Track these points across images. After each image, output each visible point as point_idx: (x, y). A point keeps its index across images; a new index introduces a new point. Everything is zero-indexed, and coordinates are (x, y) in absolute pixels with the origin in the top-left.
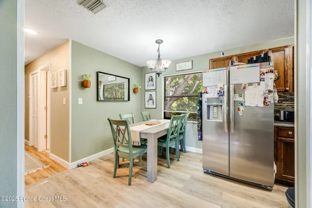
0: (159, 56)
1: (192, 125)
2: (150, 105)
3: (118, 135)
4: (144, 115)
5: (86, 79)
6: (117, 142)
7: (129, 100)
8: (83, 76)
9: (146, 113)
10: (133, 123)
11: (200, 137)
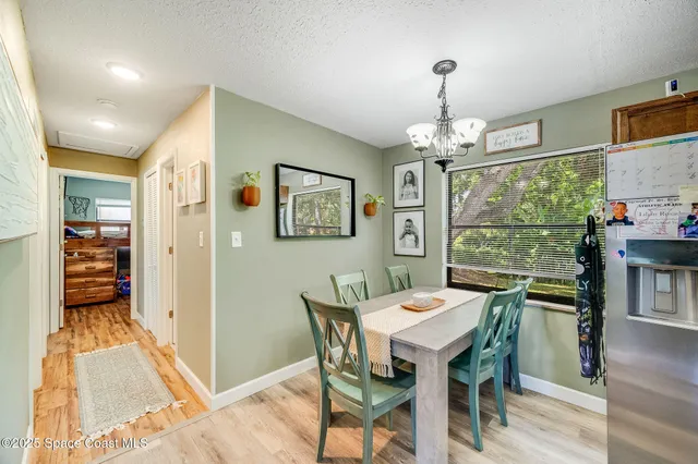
0: (444, 112)
1: (539, 312)
2: (406, 246)
3: (327, 341)
4: (393, 275)
5: (250, 183)
6: (326, 362)
7: (353, 233)
8: (243, 175)
9: (397, 270)
10: (367, 298)
11: (587, 365)
